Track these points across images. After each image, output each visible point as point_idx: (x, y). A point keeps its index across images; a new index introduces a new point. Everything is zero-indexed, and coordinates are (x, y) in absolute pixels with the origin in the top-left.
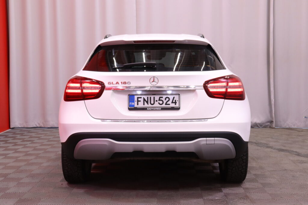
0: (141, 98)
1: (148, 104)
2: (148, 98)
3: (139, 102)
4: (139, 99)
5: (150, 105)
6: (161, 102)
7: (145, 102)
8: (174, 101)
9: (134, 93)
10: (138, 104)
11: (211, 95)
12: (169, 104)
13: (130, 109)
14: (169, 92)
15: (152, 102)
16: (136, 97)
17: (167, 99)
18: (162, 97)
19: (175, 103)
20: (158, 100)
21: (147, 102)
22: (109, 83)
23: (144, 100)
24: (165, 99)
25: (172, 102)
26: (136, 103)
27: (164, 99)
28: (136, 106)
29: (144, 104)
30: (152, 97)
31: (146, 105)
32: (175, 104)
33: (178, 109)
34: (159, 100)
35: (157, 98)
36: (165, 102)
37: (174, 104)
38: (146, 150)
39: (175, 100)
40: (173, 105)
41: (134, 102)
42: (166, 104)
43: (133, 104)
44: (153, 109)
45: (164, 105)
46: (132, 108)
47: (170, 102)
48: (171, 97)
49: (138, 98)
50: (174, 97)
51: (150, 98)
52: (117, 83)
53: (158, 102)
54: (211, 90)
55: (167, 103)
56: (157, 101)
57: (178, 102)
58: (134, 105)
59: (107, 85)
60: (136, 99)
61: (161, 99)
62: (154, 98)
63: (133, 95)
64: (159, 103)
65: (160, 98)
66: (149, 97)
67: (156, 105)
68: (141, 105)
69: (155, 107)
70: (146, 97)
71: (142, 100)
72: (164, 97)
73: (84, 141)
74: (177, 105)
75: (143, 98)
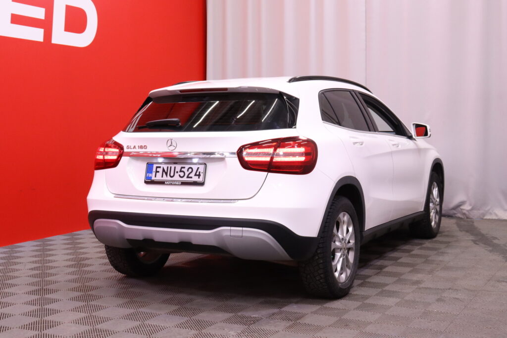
0: (160, 167)
1: (167, 176)
2: (168, 167)
3: (157, 173)
4: (158, 170)
5: (169, 178)
6: (182, 174)
7: (164, 174)
8: (198, 173)
9: (155, 161)
10: (155, 176)
11: (246, 165)
12: (191, 177)
13: (146, 182)
14: (195, 161)
15: (172, 175)
16: (155, 166)
17: (190, 170)
18: (184, 168)
19: (199, 175)
20: (179, 171)
21: (166, 174)
22: (128, 147)
23: (164, 170)
24: (188, 171)
25: (196, 175)
26: (154, 174)
27: (186, 170)
28: (153, 178)
29: (162, 177)
30: (173, 166)
31: (165, 178)
32: (199, 178)
33: (202, 184)
34: (181, 171)
35: (178, 167)
36: (187, 174)
37: (197, 177)
38: (157, 238)
39: (200, 172)
40: (195, 179)
41: (151, 172)
43: (150, 175)
44: (172, 184)
45: (185, 179)
46: (149, 182)
47: (192, 175)
48: (195, 167)
49: (157, 167)
50: (198, 168)
51: (171, 167)
52: (134, 147)
53: (179, 173)
54: (247, 159)
55: (189, 176)
56: (177, 172)
57: (202, 174)
58: (151, 177)
59: (126, 150)
60: (154, 170)
61: (183, 170)
62: (175, 167)
63: (152, 164)
64: (180, 175)
65: (182, 168)
66: (169, 166)
67: (177, 178)
68: (159, 177)
69: (174, 181)
70: (165, 167)
71: (160, 170)
72: (187, 167)
74: (201, 180)
75: (162, 168)
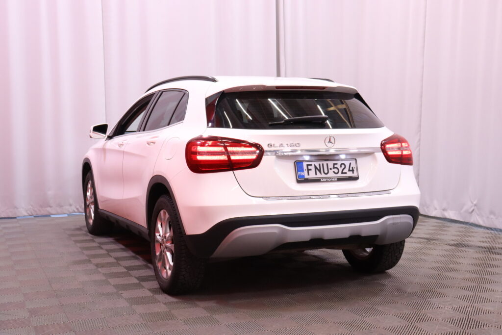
0: (311, 165)
1: (321, 173)
2: (320, 165)
3: (310, 171)
4: (310, 167)
5: (323, 175)
6: (336, 171)
7: (317, 171)
8: (351, 169)
9: (301, 159)
10: (308, 174)
11: (391, 159)
12: (346, 173)
13: (299, 182)
14: (343, 157)
15: (326, 172)
16: (305, 164)
17: (343, 166)
18: (337, 164)
19: (353, 171)
20: (332, 167)
21: (320, 171)
22: (270, 145)
23: (316, 168)
24: (341, 167)
25: (349, 170)
26: (306, 172)
27: (338, 166)
28: (306, 176)
29: (316, 174)
30: (325, 163)
31: (319, 175)
32: (353, 173)
33: (356, 178)
34: (334, 168)
35: (331, 164)
36: (340, 170)
37: (351, 172)
38: (326, 237)
39: (352, 167)
40: (350, 174)
41: (303, 171)
42: (342, 173)
43: (302, 174)
44: (328, 180)
45: (340, 175)
46: (301, 180)
47: (346, 170)
48: (347, 163)
49: (308, 165)
50: (350, 164)
51: (323, 165)
52: (281, 145)
53: (333, 170)
54: (390, 153)
55: (344, 172)
56: (331, 169)
57: (355, 170)
58: (304, 176)
60: (305, 167)
61: (336, 166)
62: (327, 164)
63: (301, 162)
64: (334, 172)
65: (334, 164)
66: (321, 163)
67: (331, 174)
68: (312, 175)
69: (330, 178)
70: (317, 164)
71: (312, 168)
72: (339, 163)
73: (240, 230)
74: (355, 174)
75: (313, 166)
